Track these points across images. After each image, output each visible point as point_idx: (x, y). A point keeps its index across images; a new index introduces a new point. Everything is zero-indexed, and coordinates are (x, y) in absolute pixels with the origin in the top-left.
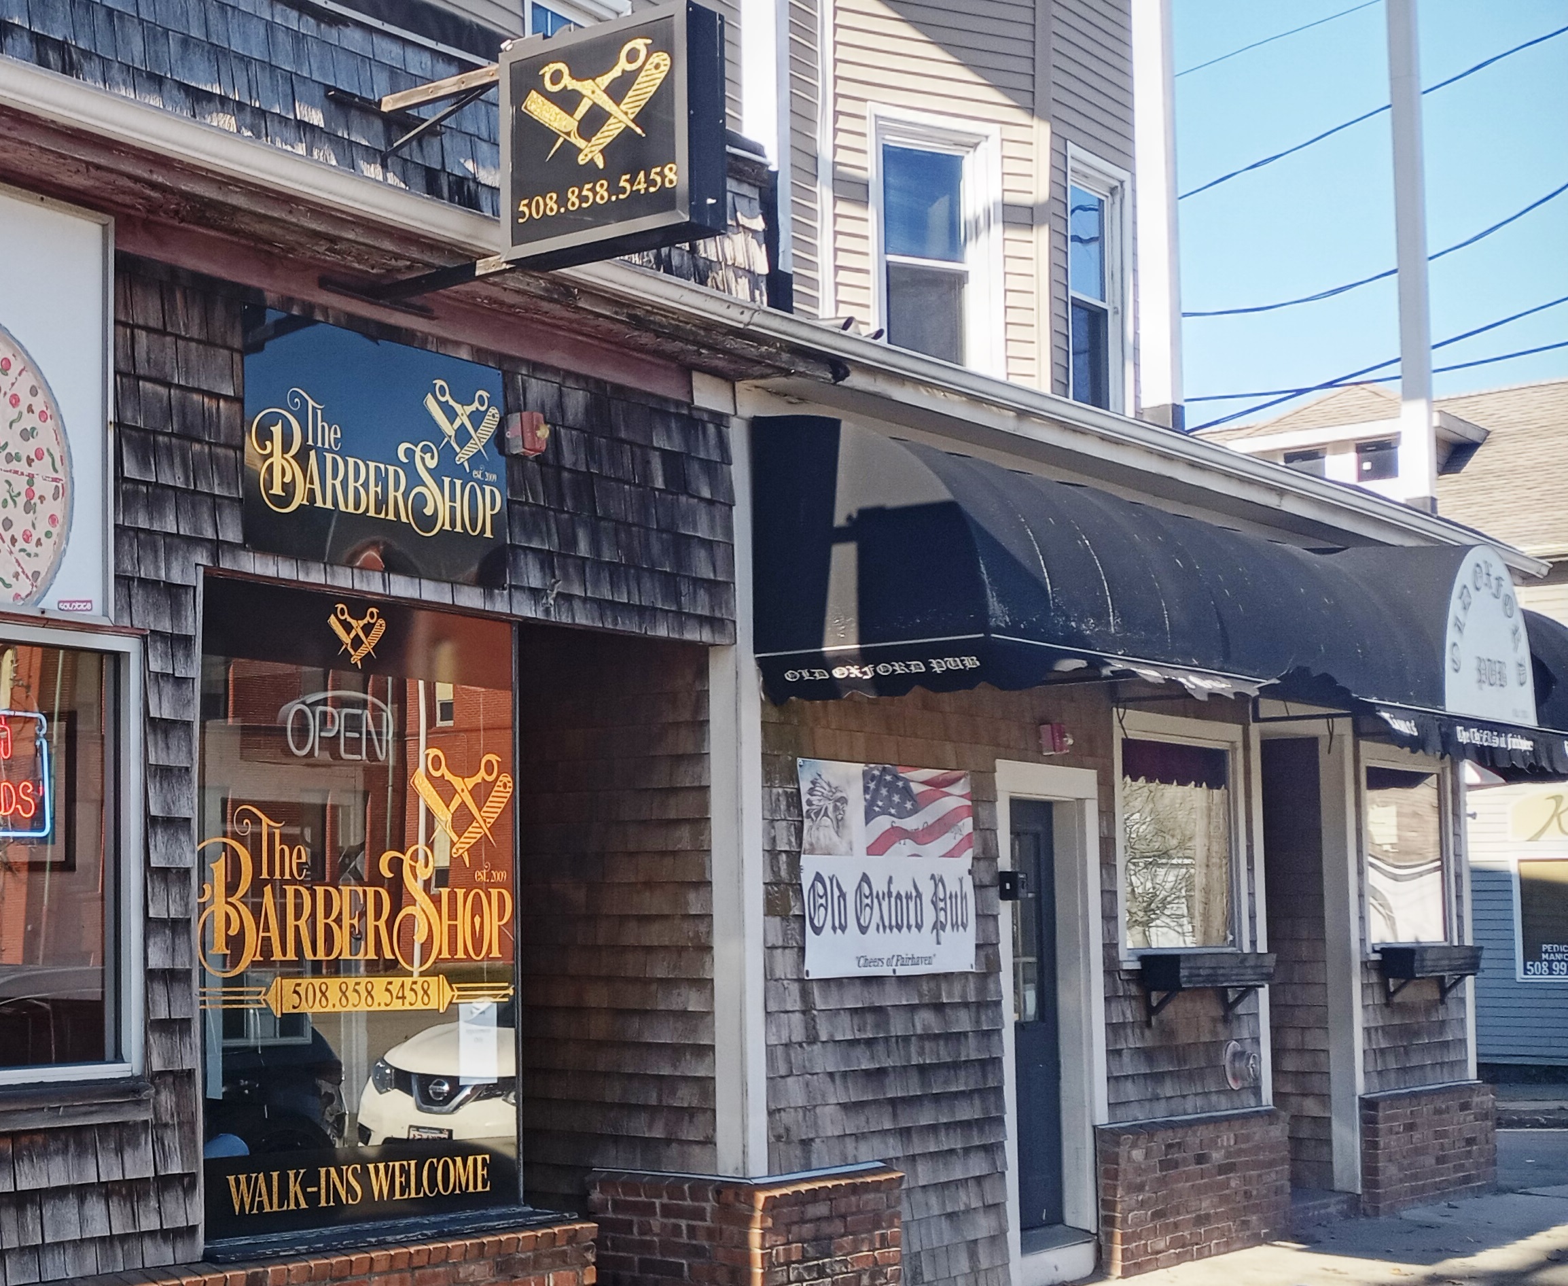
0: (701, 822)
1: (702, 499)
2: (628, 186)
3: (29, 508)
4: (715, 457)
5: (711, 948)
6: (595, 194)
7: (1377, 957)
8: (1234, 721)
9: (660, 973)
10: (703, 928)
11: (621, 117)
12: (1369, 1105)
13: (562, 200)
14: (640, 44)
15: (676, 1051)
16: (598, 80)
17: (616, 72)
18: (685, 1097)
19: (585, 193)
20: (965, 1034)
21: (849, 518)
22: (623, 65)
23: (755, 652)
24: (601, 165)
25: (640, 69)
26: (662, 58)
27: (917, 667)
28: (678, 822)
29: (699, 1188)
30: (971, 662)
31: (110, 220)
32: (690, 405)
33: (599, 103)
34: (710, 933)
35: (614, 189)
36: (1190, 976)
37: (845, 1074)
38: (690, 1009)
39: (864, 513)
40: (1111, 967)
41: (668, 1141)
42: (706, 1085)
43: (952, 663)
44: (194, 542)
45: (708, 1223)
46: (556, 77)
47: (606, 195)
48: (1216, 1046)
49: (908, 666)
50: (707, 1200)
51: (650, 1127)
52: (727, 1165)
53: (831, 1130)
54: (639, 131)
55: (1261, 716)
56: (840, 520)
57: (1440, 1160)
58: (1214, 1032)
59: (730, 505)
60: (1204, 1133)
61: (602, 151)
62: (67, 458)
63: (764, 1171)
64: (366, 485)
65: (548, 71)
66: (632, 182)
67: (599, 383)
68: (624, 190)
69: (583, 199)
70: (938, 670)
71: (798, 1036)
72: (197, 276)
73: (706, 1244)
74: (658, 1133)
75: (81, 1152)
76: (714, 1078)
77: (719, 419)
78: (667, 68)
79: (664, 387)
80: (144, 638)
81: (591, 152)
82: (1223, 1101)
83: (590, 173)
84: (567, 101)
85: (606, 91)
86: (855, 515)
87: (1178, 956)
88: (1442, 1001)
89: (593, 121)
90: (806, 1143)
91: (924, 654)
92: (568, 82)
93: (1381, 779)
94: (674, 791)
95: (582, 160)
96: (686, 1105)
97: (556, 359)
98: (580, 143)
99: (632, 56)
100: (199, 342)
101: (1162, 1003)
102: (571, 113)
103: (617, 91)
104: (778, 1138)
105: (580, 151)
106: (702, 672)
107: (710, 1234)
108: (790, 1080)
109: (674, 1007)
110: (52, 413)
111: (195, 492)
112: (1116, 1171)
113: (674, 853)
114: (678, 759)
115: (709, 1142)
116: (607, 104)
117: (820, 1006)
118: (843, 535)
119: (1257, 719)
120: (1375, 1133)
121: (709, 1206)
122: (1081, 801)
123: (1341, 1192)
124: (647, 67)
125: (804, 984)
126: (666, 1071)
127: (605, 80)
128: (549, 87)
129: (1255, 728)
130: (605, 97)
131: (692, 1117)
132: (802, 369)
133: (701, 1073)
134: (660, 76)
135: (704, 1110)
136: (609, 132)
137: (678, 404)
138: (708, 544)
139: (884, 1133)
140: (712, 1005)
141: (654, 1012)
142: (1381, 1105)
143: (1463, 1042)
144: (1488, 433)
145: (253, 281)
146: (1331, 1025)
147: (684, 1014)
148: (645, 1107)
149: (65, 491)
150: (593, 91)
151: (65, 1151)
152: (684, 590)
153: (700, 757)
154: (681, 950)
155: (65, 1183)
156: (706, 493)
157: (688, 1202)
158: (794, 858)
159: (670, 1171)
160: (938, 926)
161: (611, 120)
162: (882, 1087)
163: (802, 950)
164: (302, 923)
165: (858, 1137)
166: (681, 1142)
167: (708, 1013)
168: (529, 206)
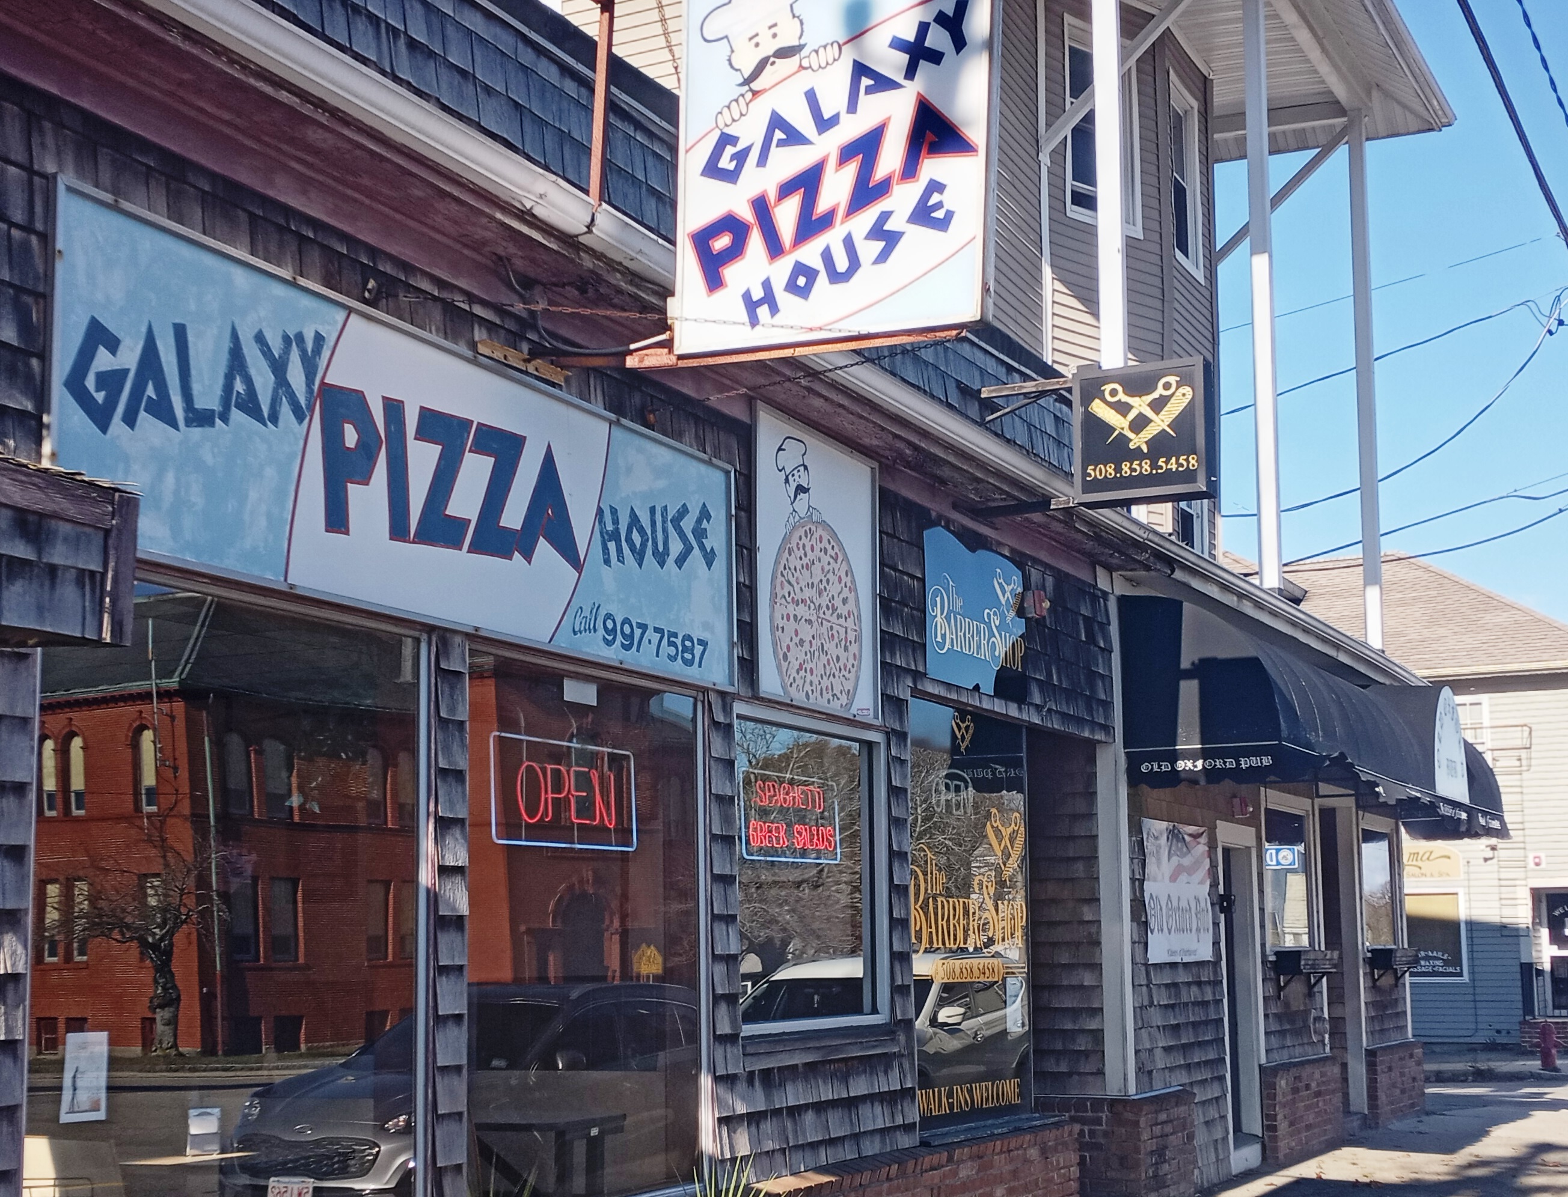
0: (1092, 859)
1: (1100, 648)
2: (1164, 465)
3: (846, 649)
4: (1105, 621)
5: (1100, 943)
6: (1141, 467)
7: (1369, 955)
8: (1308, 797)
9: (1064, 961)
10: (1094, 930)
11: (1161, 422)
12: (1371, 1054)
13: (1119, 469)
14: (1173, 379)
15: (1075, 1013)
16: (1144, 398)
17: (1155, 395)
18: (1082, 1044)
19: (1134, 466)
20: (1208, 1002)
21: (1193, 664)
22: (1160, 391)
23: (1125, 748)
24: (1146, 451)
25: (1173, 394)
26: (1187, 390)
27: (1231, 763)
28: (1075, 859)
29: (1098, 1104)
30: (1267, 761)
31: (876, 465)
32: (1095, 586)
33: (1144, 413)
34: (1099, 932)
35: (1154, 465)
36: (1305, 965)
37: (1164, 1027)
38: (1085, 984)
39: (1203, 661)
40: (1264, 962)
41: (1070, 1074)
42: (1098, 1036)
43: (1254, 761)
44: (908, 671)
45: (1104, 1127)
46: (1114, 393)
47: (1149, 469)
48: (1307, 1012)
49: (1225, 763)
50: (1103, 1112)
51: (1058, 1065)
52: (1113, 1088)
53: (1160, 1065)
54: (1172, 433)
55: (1321, 793)
56: (1185, 664)
57: (1403, 1092)
58: (1305, 1004)
59: (1111, 652)
60: (1309, 1069)
61: (1146, 442)
62: (859, 615)
63: (1134, 1092)
64: (973, 636)
65: (1108, 388)
66: (1167, 463)
67: (1059, 571)
68: (1161, 467)
69: (1133, 470)
70: (1243, 766)
71: (1146, 1003)
72: (906, 501)
73: (1102, 1141)
74: (1063, 1068)
75: (873, 1071)
76: (1103, 1030)
77: (1105, 594)
78: (1190, 397)
79: (1084, 575)
80: (887, 733)
81: (1139, 441)
82: (1309, 1049)
83: (1138, 455)
84: (1123, 409)
85: (1149, 405)
86: (1197, 662)
87: (1299, 952)
88: (1396, 986)
89: (1140, 423)
90: (1150, 1072)
91: (1237, 754)
92: (1122, 397)
93: (1370, 836)
94: (1072, 838)
95: (1132, 446)
96: (1083, 1048)
97: (1043, 556)
98: (1131, 435)
99: (1167, 386)
100: (907, 542)
101: (1287, 984)
102: (1125, 416)
103: (1158, 405)
104: (1140, 1069)
105: (1131, 440)
106: (1092, 760)
107: (1106, 1134)
108: (1143, 1030)
109: (1074, 983)
110: (853, 589)
111: (907, 639)
112: (1275, 1094)
113: (1072, 880)
114: (1075, 817)
115: (1101, 1073)
116: (1149, 413)
117: (1154, 982)
118: (1188, 675)
119: (1318, 796)
120: (1375, 1072)
121: (1104, 1116)
122: (1249, 848)
123: (1356, 1113)
124: (1177, 394)
125: (1146, 965)
126: (1069, 1026)
127: (1149, 398)
128: (1109, 398)
129: (1317, 800)
130: (1148, 409)
131: (1087, 1057)
132: (1158, 567)
133: (1093, 1027)
134: (1186, 401)
135: (1095, 1052)
136: (1149, 432)
137: (1090, 585)
138: (1102, 676)
139: (1180, 1066)
140: (1101, 981)
141: (1060, 987)
142: (1378, 1054)
143: (1405, 1012)
144: (1306, 592)
145: (927, 504)
146: (1346, 1000)
147: (1082, 987)
148: (1053, 1052)
149: (858, 639)
150: (1140, 405)
151: (865, 1072)
152: (1095, 707)
153: (1090, 816)
154: (1078, 945)
155: (866, 1092)
156: (1102, 645)
157: (1090, 1114)
158: (1142, 882)
159: (1074, 1093)
160: (1198, 930)
161: (1152, 424)
162: (1179, 1038)
163: (1146, 944)
164: (944, 923)
165: (1171, 1069)
166: (1079, 1074)
167: (1098, 986)
168: (1094, 470)
